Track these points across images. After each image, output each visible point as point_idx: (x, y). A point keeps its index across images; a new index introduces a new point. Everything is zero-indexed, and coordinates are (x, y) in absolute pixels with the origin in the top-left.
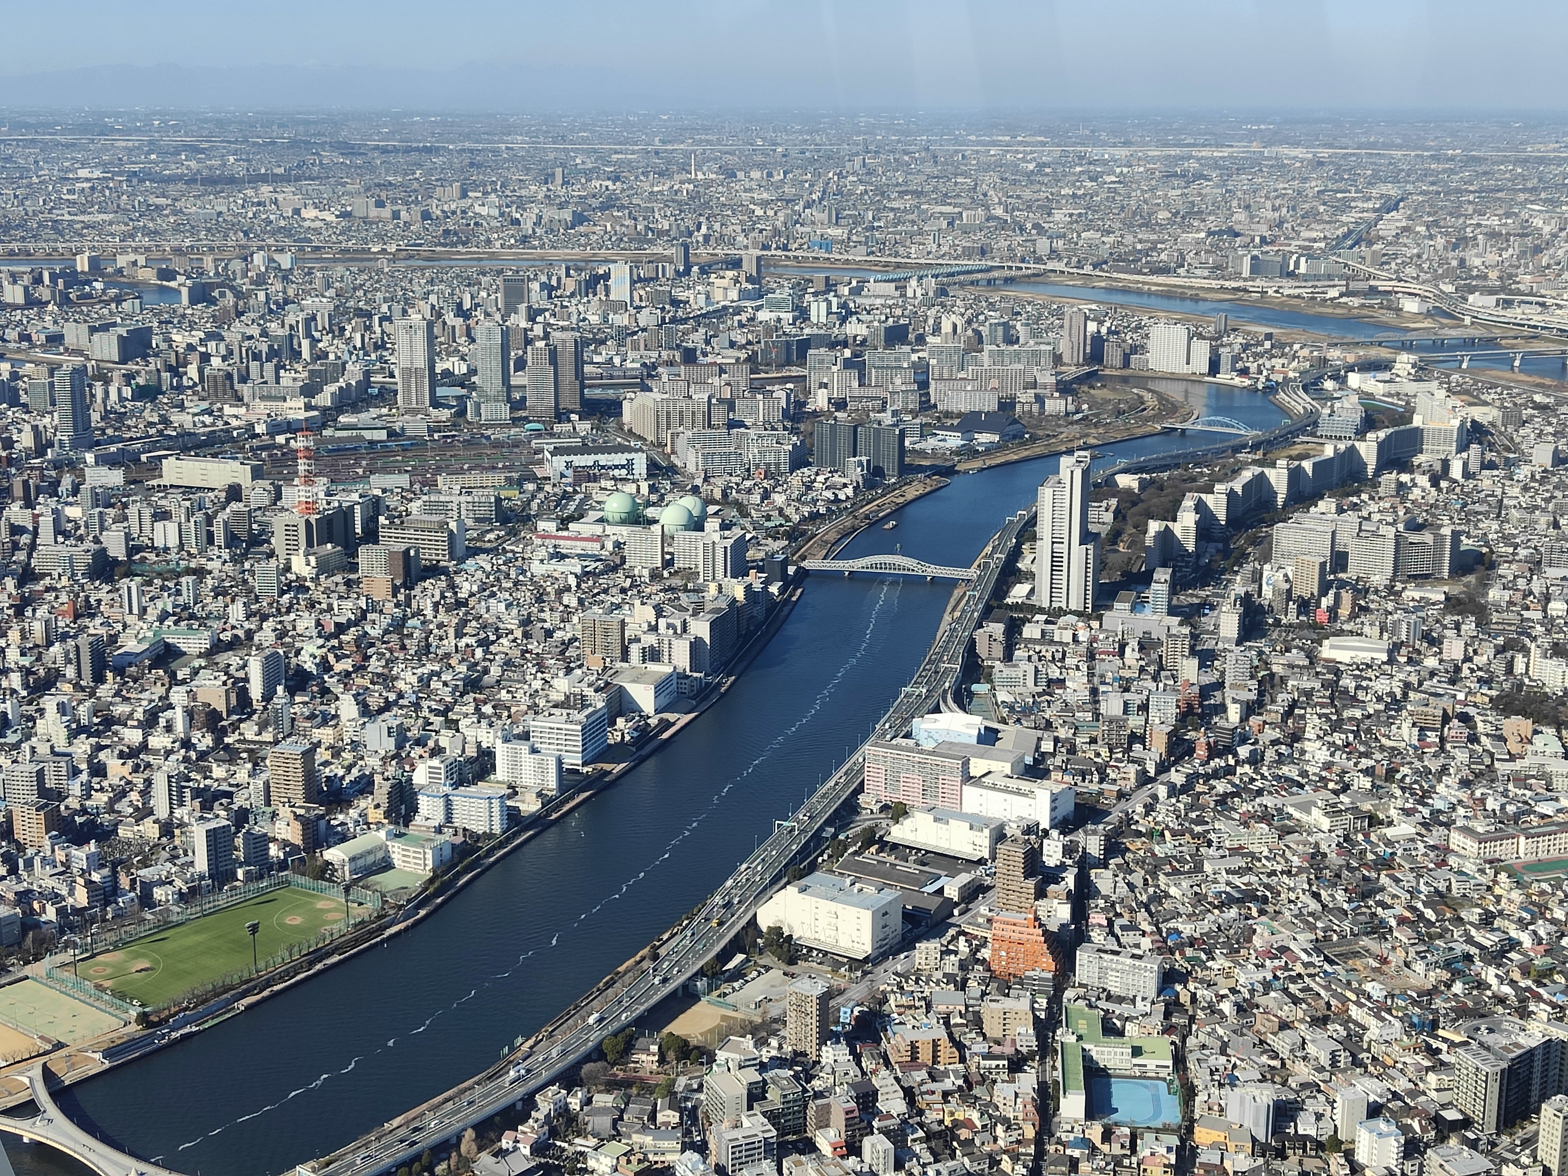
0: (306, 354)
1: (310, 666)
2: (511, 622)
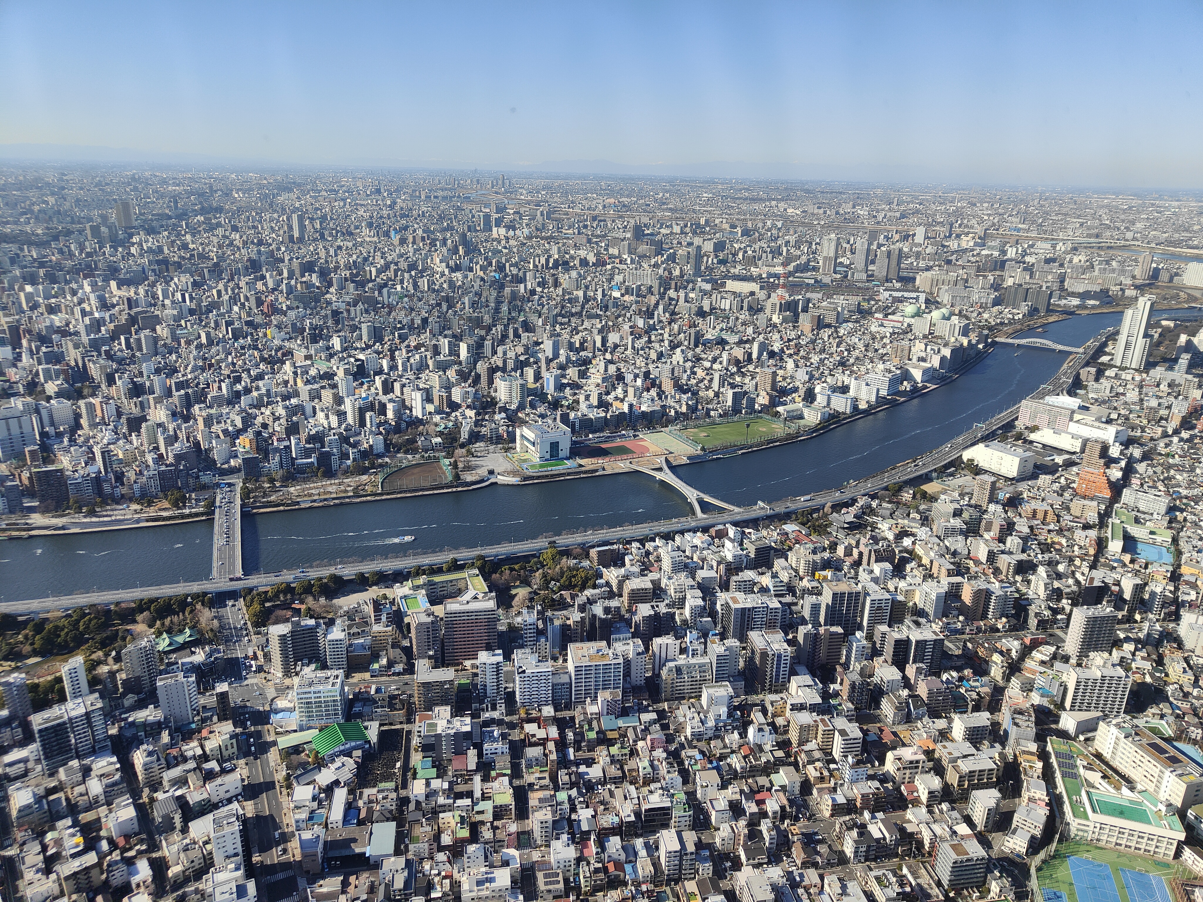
0: (784, 254)
1: (776, 350)
2: (861, 345)
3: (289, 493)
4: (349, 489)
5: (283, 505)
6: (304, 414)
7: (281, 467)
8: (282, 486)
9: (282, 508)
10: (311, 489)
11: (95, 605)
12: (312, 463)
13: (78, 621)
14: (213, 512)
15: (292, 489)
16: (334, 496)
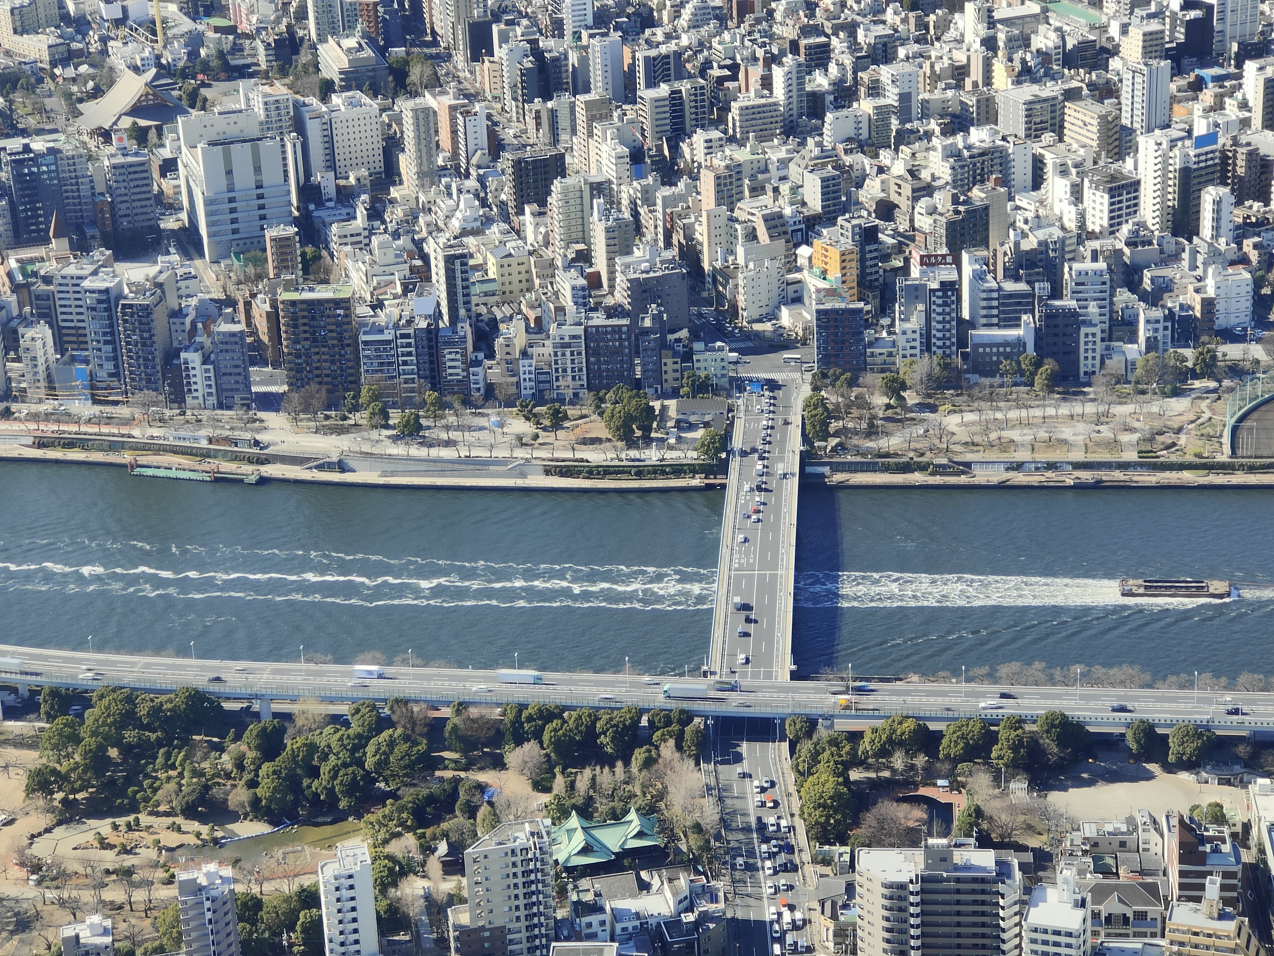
3: (943, 432)
4: (1126, 438)
5: (922, 468)
6: (1005, 181)
7: (927, 347)
8: (922, 407)
9: (917, 478)
10: (1006, 424)
11: (405, 702)
12: (1020, 344)
13: (361, 741)
14: (723, 468)
15: (952, 422)
16: (1078, 456)
